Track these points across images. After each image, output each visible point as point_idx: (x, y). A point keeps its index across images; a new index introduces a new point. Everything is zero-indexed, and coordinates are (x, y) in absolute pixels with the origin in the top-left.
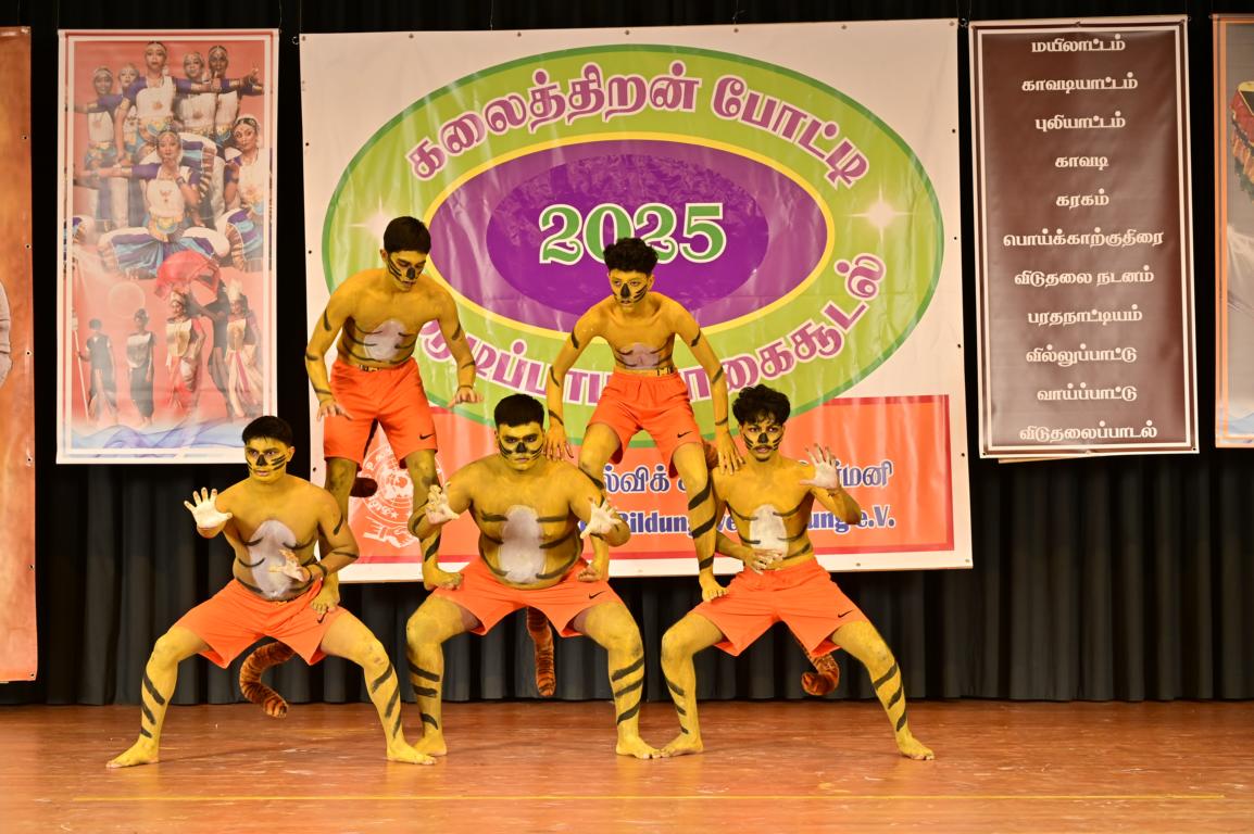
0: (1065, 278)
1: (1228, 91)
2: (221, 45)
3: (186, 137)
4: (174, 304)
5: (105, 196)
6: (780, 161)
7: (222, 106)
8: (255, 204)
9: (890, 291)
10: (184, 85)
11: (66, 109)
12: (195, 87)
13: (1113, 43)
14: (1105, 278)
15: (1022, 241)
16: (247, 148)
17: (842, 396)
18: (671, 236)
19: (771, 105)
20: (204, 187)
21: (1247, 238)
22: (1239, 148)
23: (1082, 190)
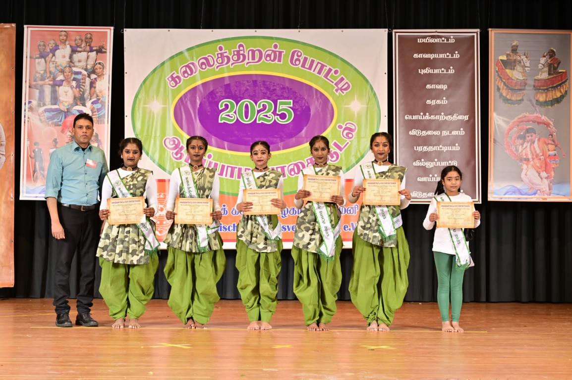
0: (429, 133)
1: (494, 59)
2: (90, 33)
3: (75, 69)
4: (69, 136)
5: (42, 92)
6: (316, 84)
7: (90, 57)
8: (102, 97)
9: (359, 137)
10: (75, 49)
11: (27, 57)
12: (79, 49)
13: (450, 40)
14: (445, 133)
15: (412, 118)
16: (100, 74)
18: (272, 113)
19: (313, 62)
20: (82, 90)
21: (502, 118)
22: (498, 82)
23: (437, 98)
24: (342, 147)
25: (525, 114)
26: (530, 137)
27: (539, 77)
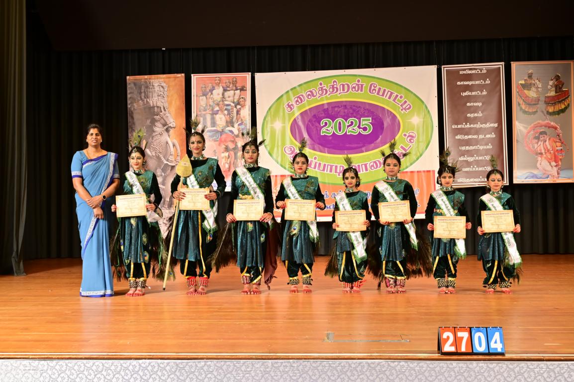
0: (470, 137)
2: (235, 77)
3: (226, 103)
4: (224, 148)
5: (205, 119)
6: (388, 106)
7: (236, 94)
8: (245, 120)
9: (418, 142)
10: (226, 89)
12: (228, 89)
13: (483, 71)
14: (481, 137)
15: (457, 127)
16: (243, 105)
17: (405, 171)
18: (358, 127)
19: (385, 90)
20: (231, 116)
21: (522, 125)
22: (519, 100)
23: (474, 112)
24: (407, 149)
25: (539, 121)
26: (543, 138)
27: (549, 95)
